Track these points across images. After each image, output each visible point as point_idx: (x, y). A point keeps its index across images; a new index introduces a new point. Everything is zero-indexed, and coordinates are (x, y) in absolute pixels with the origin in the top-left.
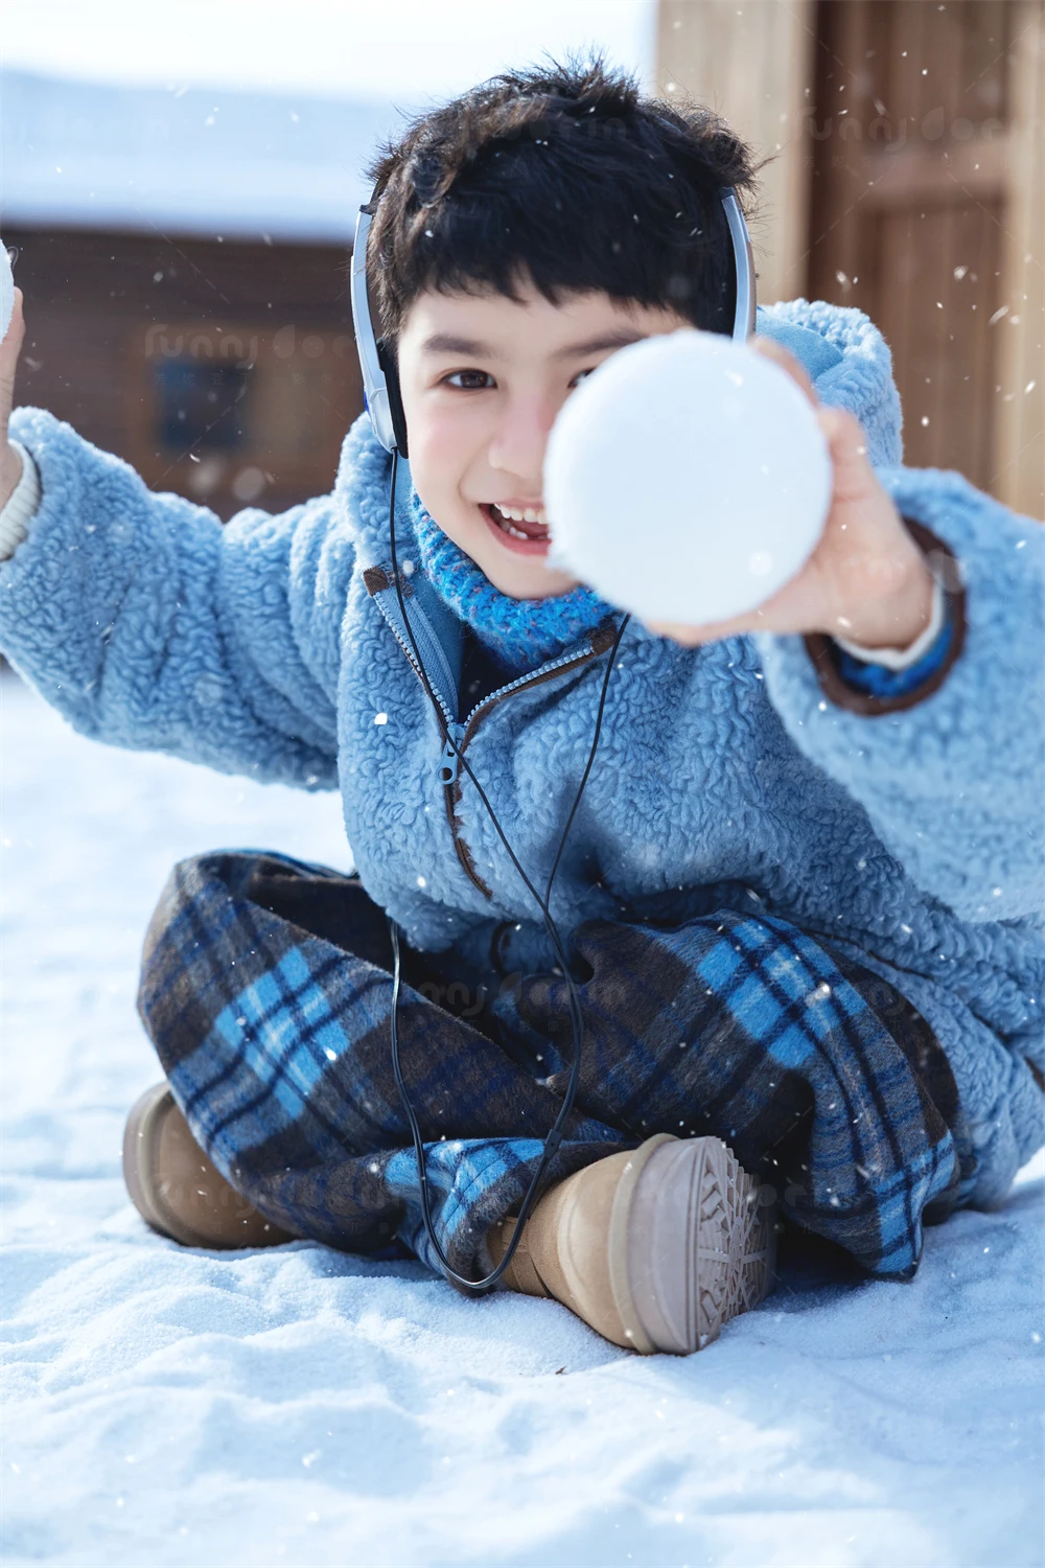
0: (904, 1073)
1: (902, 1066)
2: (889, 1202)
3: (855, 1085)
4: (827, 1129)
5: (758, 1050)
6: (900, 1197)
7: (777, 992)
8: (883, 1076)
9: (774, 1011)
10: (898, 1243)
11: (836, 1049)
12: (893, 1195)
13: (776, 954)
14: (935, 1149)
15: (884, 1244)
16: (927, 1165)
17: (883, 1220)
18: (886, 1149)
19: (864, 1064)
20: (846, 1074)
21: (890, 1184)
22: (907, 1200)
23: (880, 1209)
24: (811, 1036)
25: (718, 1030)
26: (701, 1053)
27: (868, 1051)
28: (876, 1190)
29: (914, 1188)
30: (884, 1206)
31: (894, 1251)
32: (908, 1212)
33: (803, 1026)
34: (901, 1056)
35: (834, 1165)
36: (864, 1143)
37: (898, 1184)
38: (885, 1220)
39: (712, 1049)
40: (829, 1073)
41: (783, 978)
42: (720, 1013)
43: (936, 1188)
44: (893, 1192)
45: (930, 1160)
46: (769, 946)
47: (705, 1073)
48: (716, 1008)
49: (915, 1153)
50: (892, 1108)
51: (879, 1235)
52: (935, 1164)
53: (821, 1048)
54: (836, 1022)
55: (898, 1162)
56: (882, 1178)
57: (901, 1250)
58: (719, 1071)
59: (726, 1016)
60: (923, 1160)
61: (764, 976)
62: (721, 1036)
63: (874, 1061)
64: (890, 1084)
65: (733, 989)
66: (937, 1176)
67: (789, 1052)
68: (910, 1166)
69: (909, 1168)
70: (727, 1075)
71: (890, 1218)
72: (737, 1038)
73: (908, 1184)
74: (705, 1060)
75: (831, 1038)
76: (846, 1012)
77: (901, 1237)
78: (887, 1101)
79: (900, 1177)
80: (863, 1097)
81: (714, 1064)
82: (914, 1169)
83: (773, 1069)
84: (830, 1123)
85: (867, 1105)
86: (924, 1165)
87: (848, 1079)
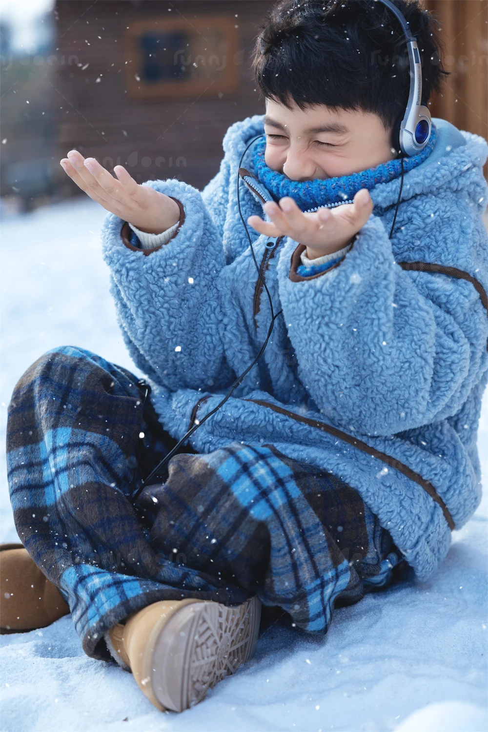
0: (319, 529)
1: (318, 525)
2: (313, 595)
3: (293, 533)
4: (277, 554)
5: (245, 512)
6: (319, 592)
7: (256, 483)
8: (308, 530)
9: (255, 492)
10: (318, 616)
11: (284, 514)
12: (315, 591)
13: (257, 465)
14: (337, 569)
15: (310, 616)
16: (333, 577)
17: (310, 604)
18: (310, 567)
19: (299, 524)
20: (288, 527)
21: (313, 585)
22: (322, 593)
23: (309, 598)
24: (272, 506)
25: (226, 501)
26: (218, 512)
27: (301, 517)
28: (306, 588)
29: (326, 588)
30: (310, 596)
31: (315, 619)
32: (322, 600)
33: (268, 501)
34: (317, 520)
35: (283, 574)
36: (298, 563)
37: (317, 585)
38: (311, 604)
39: (223, 511)
40: (279, 525)
41: (260, 476)
42: (227, 492)
43: (338, 589)
44: (315, 590)
45: (334, 574)
46: (254, 461)
47: (220, 523)
48: (226, 489)
49: (325, 570)
50: (313, 546)
51: (308, 611)
52: (337, 577)
53: (276, 513)
54: (285, 500)
55: (317, 575)
56: (309, 581)
57: (319, 619)
58: (227, 522)
59: (230, 494)
60: (330, 574)
61: (250, 475)
62: (227, 504)
63: (303, 521)
64: (312, 534)
65: (235, 480)
66: (339, 583)
67: (260, 512)
68: (323, 577)
69: (322, 578)
70: (231, 524)
71: (314, 603)
72: (235, 506)
73: (322, 586)
74: (220, 516)
75: (282, 508)
76: (291, 496)
77: (319, 613)
78: (310, 542)
79: (318, 582)
80: (297, 539)
81: (224, 518)
82: (326, 578)
83: (252, 521)
84: (279, 550)
85: (299, 543)
86: (331, 577)
87: (289, 530)
